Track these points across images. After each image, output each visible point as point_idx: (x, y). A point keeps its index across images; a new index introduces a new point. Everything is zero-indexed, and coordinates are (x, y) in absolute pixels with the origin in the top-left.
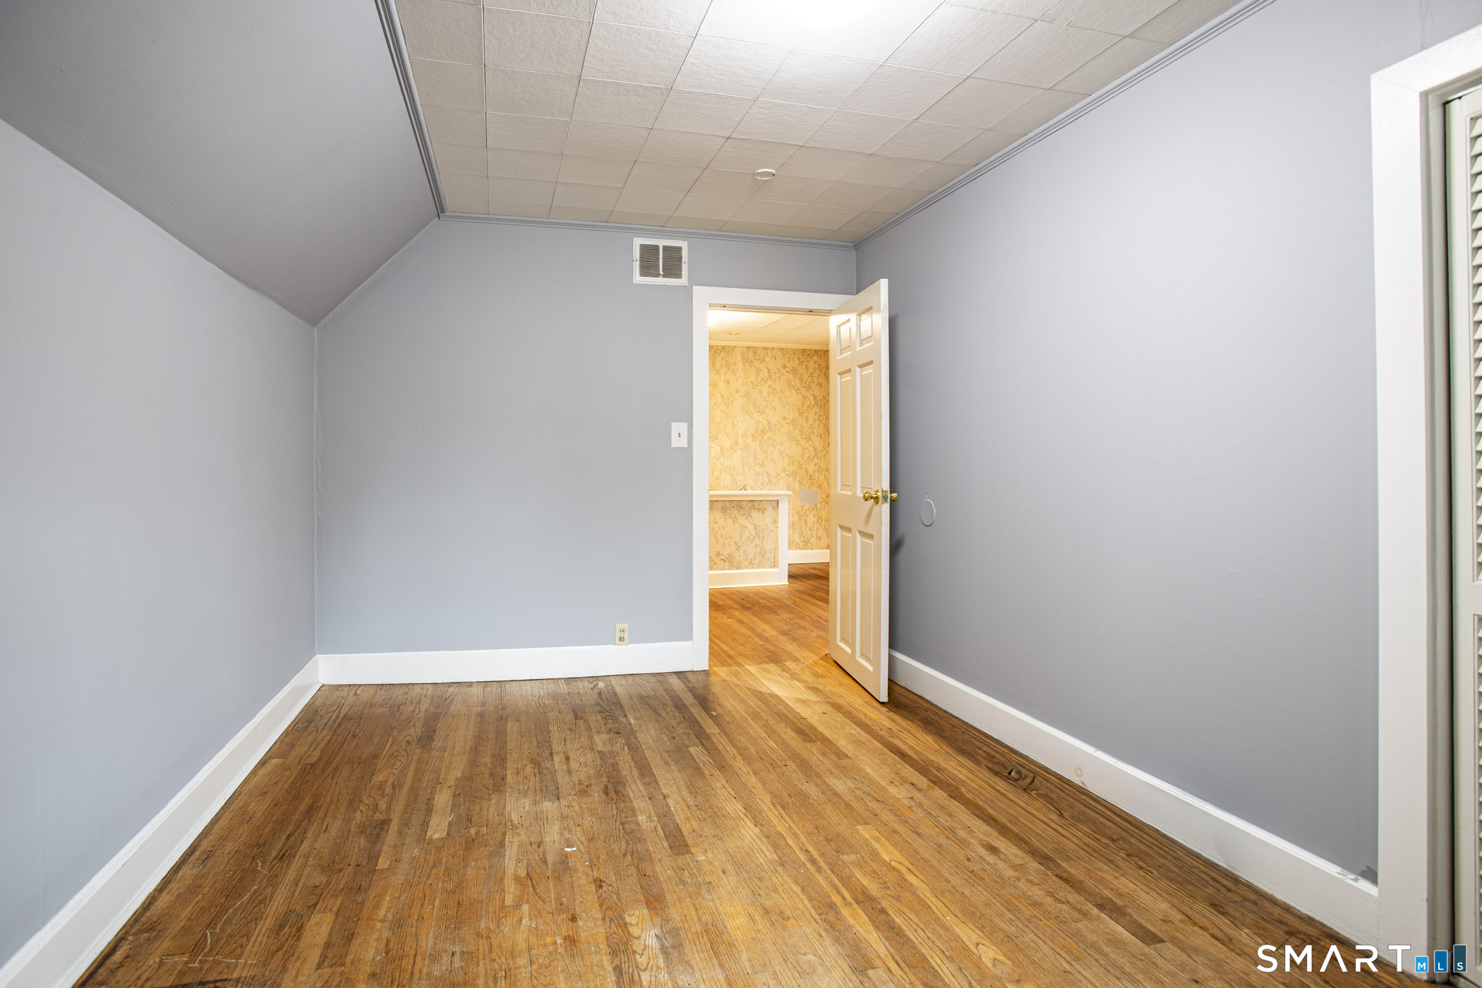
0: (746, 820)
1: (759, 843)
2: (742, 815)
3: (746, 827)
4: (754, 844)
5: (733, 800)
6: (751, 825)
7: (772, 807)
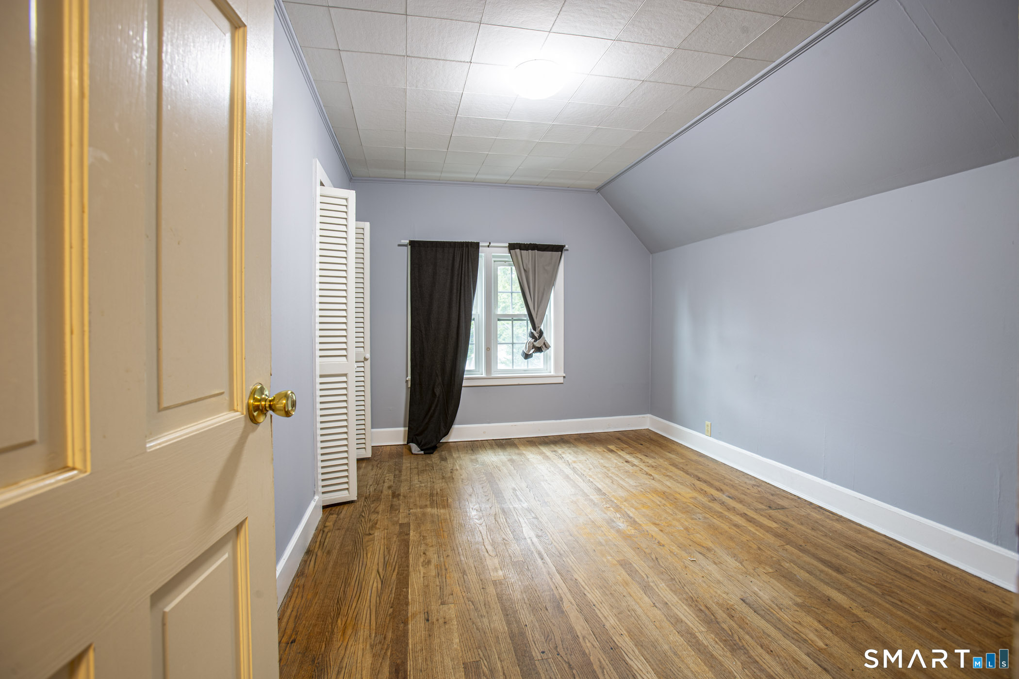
0: (583, 584)
1: (574, 567)
2: (587, 588)
3: (584, 578)
4: (577, 566)
5: (595, 603)
6: (580, 580)
7: (563, 596)
